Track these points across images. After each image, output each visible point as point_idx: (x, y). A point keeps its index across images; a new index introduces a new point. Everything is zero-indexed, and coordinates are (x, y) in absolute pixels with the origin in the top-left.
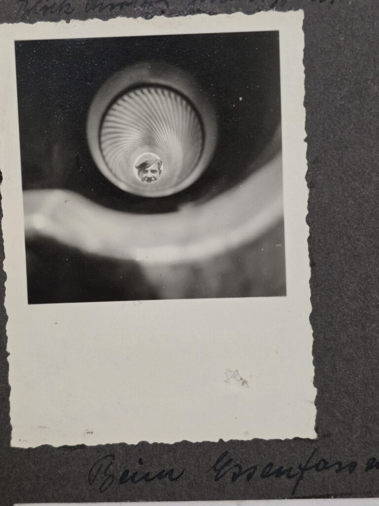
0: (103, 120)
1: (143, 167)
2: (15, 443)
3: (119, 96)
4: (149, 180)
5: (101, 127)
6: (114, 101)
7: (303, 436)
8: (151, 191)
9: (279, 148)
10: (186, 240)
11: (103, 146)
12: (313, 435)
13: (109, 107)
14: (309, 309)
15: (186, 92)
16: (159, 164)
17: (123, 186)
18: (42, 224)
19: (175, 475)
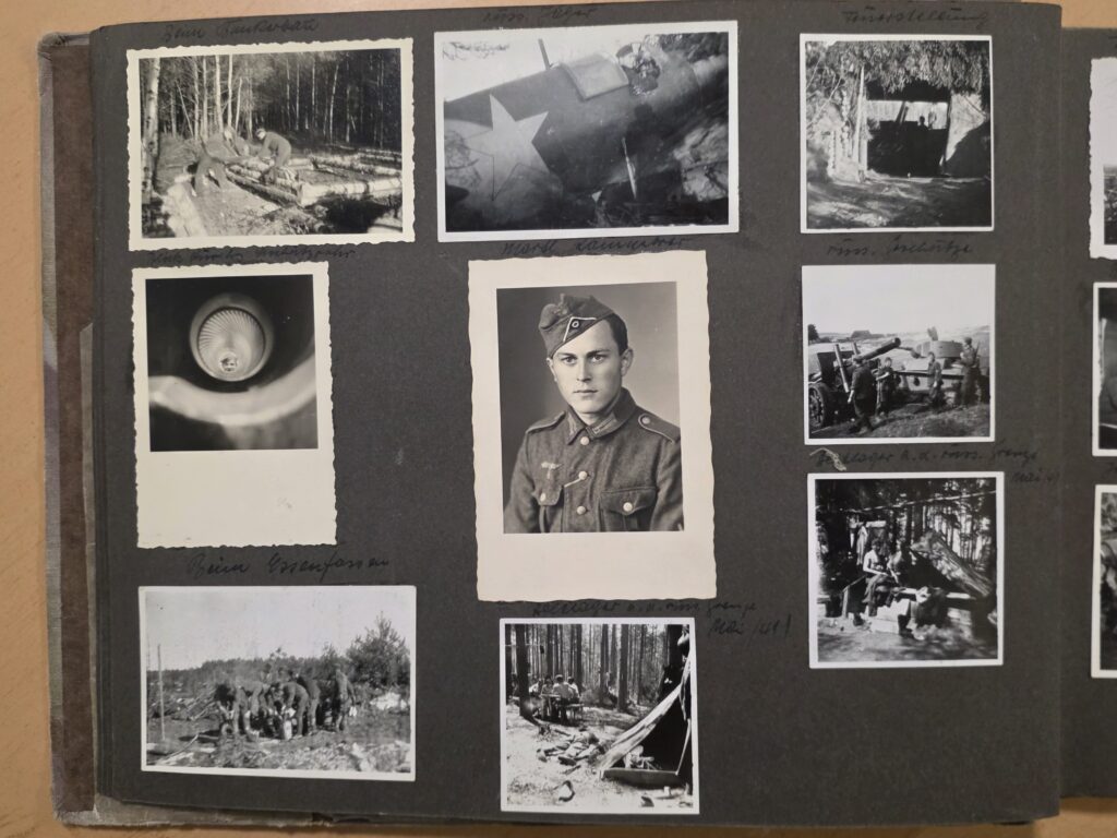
0: (200, 330)
1: (225, 362)
2: (140, 545)
3: (211, 315)
4: (229, 370)
5: (199, 335)
6: (207, 318)
7: (327, 543)
8: (230, 378)
9: (312, 351)
10: (253, 410)
11: (201, 347)
12: (334, 542)
13: (204, 322)
14: (332, 457)
15: (254, 314)
16: (236, 360)
17: (212, 374)
18: (160, 399)
19: (243, 568)
